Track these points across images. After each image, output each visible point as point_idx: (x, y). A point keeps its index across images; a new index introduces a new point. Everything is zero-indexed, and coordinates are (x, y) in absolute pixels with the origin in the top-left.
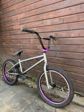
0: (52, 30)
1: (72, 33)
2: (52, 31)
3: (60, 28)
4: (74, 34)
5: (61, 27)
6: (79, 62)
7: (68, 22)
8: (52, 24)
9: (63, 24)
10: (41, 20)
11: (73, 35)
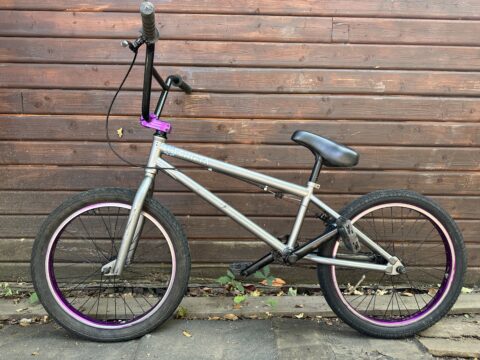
0: (300, 60)
1: (379, 80)
2: (300, 64)
3: (335, 55)
4: (384, 83)
5: (339, 54)
6: (402, 177)
7: (365, 39)
8: (301, 38)
9: (346, 42)
10: (250, 11)
11: (381, 87)
